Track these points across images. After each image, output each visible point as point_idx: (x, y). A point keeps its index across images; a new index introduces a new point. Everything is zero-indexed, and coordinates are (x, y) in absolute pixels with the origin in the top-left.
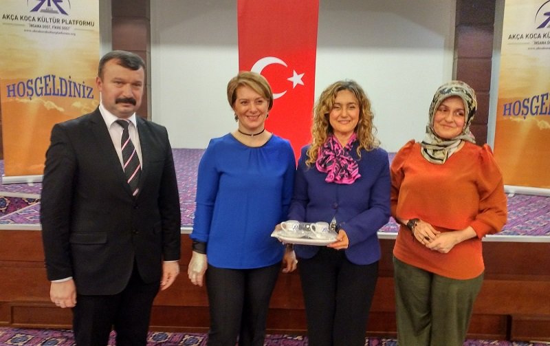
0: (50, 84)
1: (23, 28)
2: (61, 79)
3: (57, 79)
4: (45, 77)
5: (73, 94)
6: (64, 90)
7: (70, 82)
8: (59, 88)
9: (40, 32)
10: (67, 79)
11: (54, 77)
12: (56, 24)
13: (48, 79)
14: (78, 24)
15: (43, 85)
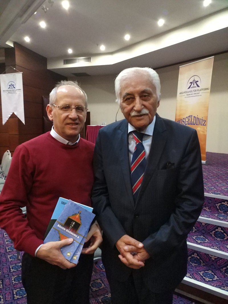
0: (190, 119)
1: (184, 97)
2: (194, 117)
3: (193, 117)
4: (189, 117)
5: (198, 124)
6: (195, 122)
7: (197, 118)
8: (193, 121)
9: (189, 97)
10: (196, 117)
11: (192, 116)
12: (195, 92)
13: (190, 117)
14: (203, 90)
15: (188, 120)
